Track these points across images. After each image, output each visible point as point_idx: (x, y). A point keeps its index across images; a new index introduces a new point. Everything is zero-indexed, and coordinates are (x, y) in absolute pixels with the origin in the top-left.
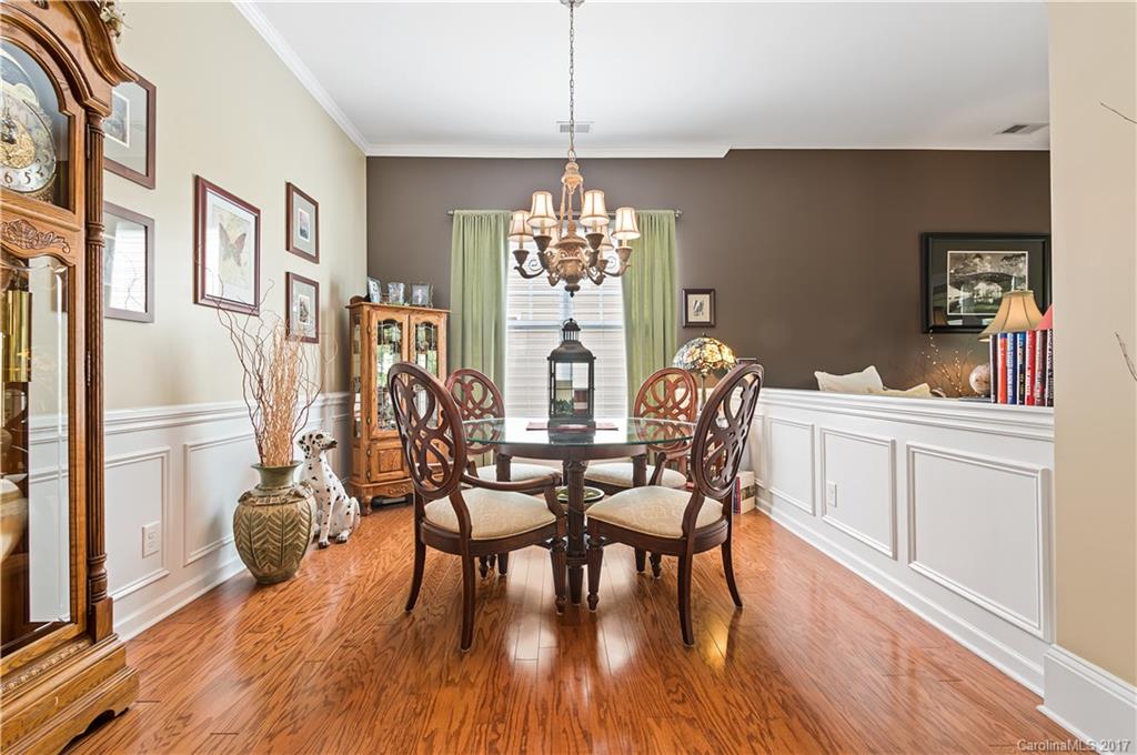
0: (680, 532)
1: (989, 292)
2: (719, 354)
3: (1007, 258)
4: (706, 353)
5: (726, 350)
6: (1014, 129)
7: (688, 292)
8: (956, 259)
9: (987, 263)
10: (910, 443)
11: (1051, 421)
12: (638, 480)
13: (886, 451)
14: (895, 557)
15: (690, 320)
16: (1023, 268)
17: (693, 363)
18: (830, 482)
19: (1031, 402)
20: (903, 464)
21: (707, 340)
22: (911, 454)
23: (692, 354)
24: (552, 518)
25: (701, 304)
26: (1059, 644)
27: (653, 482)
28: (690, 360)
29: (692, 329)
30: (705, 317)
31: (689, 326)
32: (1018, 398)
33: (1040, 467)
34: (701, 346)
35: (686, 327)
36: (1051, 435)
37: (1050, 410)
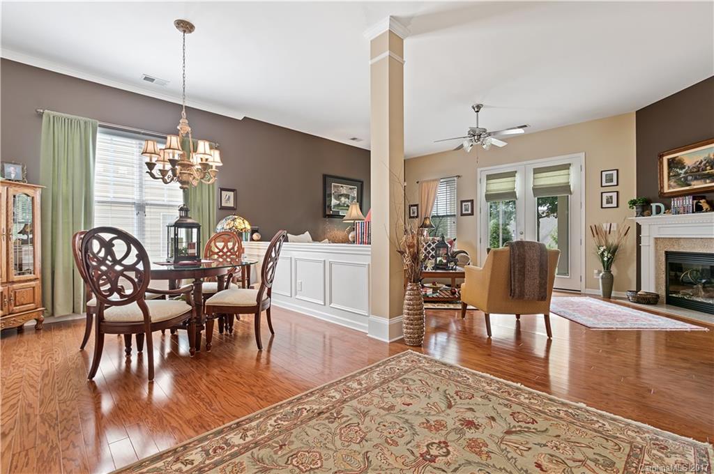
0: (256, 303)
1: (345, 202)
2: (243, 224)
3: (351, 189)
4: (237, 224)
5: (246, 222)
6: (354, 139)
7: (222, 189)
8: (335, 186)
9: (344, 189)
10: (330, 260)
11: (370, 249)
12: (220, 288)
13: (322, 265)
14: (325, 305)
15: (223, 205)
16: (355, 193)
17: (230, 229)
18: (299, 281)
19: (365, 243)
20: (328, 268)
21: (236, 217)
22: (331, 264)
23: (229, 224)
24: (190, 308)
25: (229, 197)
26: (372, 314)
27: (227, 288)
28: (228, 227)
29: (225, 211)
30: (231, 204)
31: (222, 208)
32: (362, 243)
33: (367, 263)
34: (234, 220)
35: (220, 209)
36: (370, 253)
37: (369, 245)
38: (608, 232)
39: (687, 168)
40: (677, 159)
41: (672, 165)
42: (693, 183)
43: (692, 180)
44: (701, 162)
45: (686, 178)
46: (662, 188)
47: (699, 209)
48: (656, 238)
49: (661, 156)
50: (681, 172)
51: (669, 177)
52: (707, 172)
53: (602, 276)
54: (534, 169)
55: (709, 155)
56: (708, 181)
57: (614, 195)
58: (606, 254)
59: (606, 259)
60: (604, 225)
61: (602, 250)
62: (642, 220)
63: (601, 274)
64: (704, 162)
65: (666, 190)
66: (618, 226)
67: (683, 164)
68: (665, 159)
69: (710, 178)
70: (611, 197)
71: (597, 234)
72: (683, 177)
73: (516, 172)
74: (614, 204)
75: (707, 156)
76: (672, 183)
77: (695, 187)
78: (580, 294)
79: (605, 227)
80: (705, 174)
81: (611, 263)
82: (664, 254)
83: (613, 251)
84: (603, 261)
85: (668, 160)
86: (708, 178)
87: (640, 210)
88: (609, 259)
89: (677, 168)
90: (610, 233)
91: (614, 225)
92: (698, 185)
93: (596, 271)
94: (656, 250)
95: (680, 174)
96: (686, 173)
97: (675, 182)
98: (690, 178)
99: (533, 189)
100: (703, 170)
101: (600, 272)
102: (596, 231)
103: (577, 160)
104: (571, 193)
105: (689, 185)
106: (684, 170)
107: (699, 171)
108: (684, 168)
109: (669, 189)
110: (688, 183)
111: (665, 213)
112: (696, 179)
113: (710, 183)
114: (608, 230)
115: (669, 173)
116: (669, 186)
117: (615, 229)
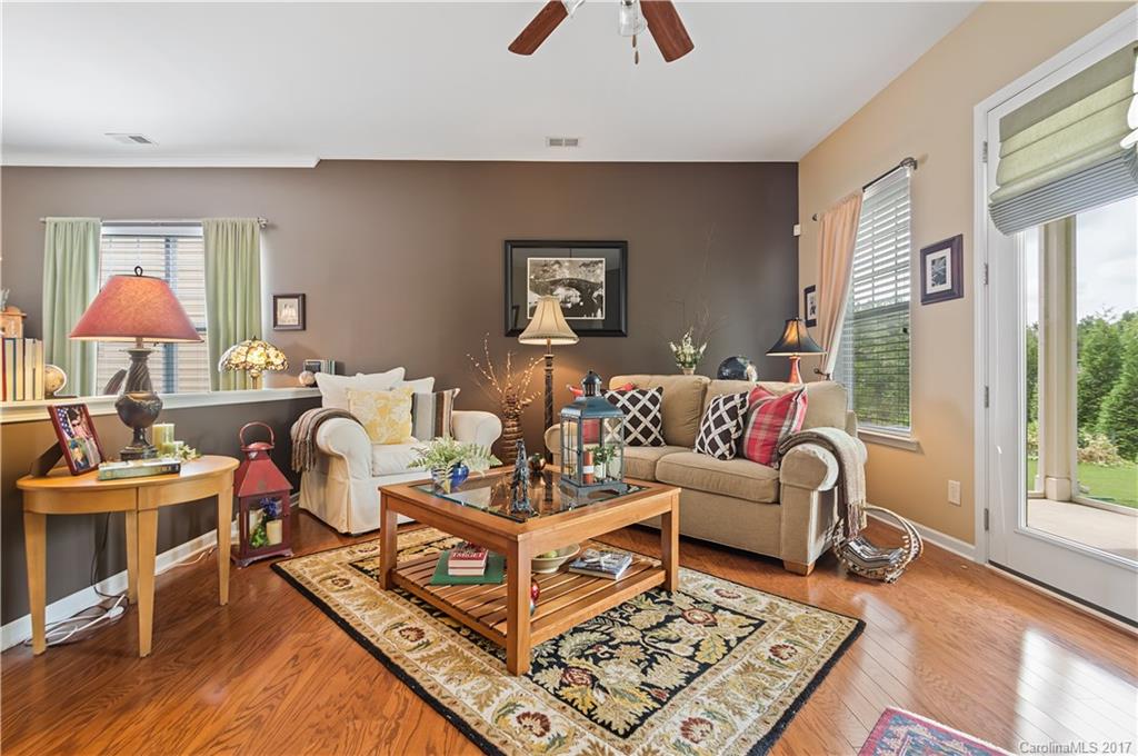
1: (568, 297)
3: (585, 265)
6: (555, 142)
7: (277, 297)
8: (535, 265)
9: (566, 269)
16: (600, 274)
35: (275, 329)
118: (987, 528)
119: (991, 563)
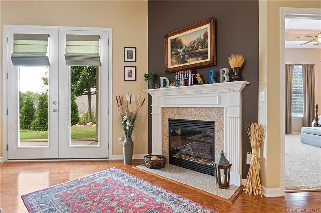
38: (129, 103)
39: (184, 48)
40: (177, 40)
41: (174, 45)
42: (188, 60)
43: (188, 58)
44: (195, 42)
45: (183, 56)
46: (167, 64)
47: (195, 82)
48: (162, 108)
49: (167, 37)
50: (180, 51)
51: (172, 55)
52: (199, 50)
53: (125, 144)
54: (67, 36)
55: (200, 36)
56: (199, 59)
57: (133, 69)
58: (128, 123)
59: (128, 128)
60: (126, 96)
61: (125, 119)
62: (152, 92)
63: (124, 142)
64: (197, 42)
65: (170, 67)
66: (136, 97)
67: (181, 44)
68: (169, 39)
69: (201, 56)
70: (131, 71)
71: (121, 104)
72: (182, 55)
73: (49, 36)
74: (133, 78)
75: (199, 37)
76: (174, 61)
77: (191, 63)
78: (108, 161)
79: (127, 97)
80: (197, 53)
81: (132, 131)
82: (168, 122)
83: (133, 119)
84: (126, 130)
85: (171, 40)
86: (199, 56)
87: (151, 83)
88: (130, 127)
89: (177, 47)
90: (130, 104)
91: (133, 96)
92: (192, 62)
93: (120, 139)
94: (163, 118)
95: (179, 53)
96: (184, 51)
97: (176, 60)
98: (186, 56)
99: (66, 56)
100: (196, 49)
101: (123, 140)
102: (120, 101)
103: (106, 33)
104: (100, 65)
105: (186, 62)
106: (182, 49)
107: (193, 50)
108: (182, 47)
109: (171, 66)
110: (185, 60)
111: (169, 85)
112: (191, 57)
113: (201, 60)
114: (129, 100)
115: (171, 52)
116: (172, 63)
117: (134, 100)
118: (7, 150)
119: (8, 160)
